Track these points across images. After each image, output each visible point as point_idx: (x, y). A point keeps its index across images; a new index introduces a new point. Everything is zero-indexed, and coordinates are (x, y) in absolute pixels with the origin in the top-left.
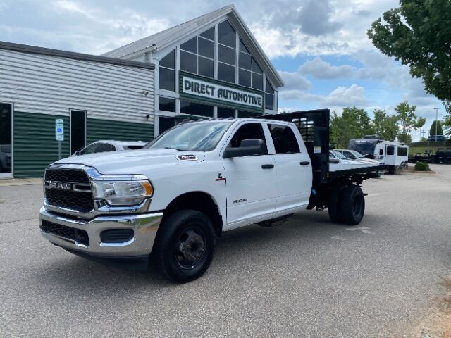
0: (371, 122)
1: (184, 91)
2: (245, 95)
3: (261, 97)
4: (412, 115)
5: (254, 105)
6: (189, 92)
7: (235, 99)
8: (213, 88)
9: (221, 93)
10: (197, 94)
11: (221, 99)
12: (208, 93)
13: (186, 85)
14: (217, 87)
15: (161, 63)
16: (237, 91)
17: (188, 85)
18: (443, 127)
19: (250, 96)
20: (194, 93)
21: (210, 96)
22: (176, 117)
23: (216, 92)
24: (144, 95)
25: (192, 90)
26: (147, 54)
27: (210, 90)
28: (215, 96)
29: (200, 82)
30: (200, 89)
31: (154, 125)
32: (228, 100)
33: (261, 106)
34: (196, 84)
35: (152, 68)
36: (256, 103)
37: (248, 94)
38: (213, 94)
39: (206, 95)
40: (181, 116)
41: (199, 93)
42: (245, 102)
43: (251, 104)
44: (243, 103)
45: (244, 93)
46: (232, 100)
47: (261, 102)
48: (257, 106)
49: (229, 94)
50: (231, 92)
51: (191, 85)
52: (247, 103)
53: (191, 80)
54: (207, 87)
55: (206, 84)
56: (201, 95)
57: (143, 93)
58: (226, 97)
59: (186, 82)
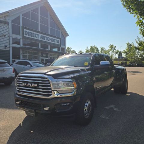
0: (100, 51)
1: (25, 36)
2: (53, 39)
3: (59, 40)
4: (115, 49)
5: (56, 43)
6: (27, 36)
7: (48, 40)
8: (38, 35)
9: (42, 37)
10: (31, 37)
11: (42, 40)
12: (36, 37)
13: (25, 33)
14: (40, 35)
15: (13, 21)
16: (49, 37)
17: (26, 33)
18: (123, 54)
19: (55, 39)
20: (29, 37)
21: (37, 38)
22: (21, 47)
23: (40, 37)
24: (3, 36)
25: (28, 35)
26: (5, 17)
27: (37, 36)
28: (39, 39)
29: (32, 32)
30: (32, 35)
31: (9, 51)
32: (45, 41)
33: (59, 44)
34: (30, 33)
35: (8, 23)
36: (57, 42)
37: (54, 38)
38: (38, 38)
39: (35, 38)
40: (23, 47)
41: (32, 36)
42: (53, 42)
43: (55, 43)
44: (52, 42)
45: (52, 38)
46: (47, 41)
47: (60, 42)
48: (58, 44)
49: (45, 38)
50: (46, 37)
51: (28, 33)
52: (54, 42)
53: (28, 31)
54: (36, 34)
55: (35, 33)
56: (32, 38)
57: (3, 35)
58: (44, 39)
59: (25, 31)
